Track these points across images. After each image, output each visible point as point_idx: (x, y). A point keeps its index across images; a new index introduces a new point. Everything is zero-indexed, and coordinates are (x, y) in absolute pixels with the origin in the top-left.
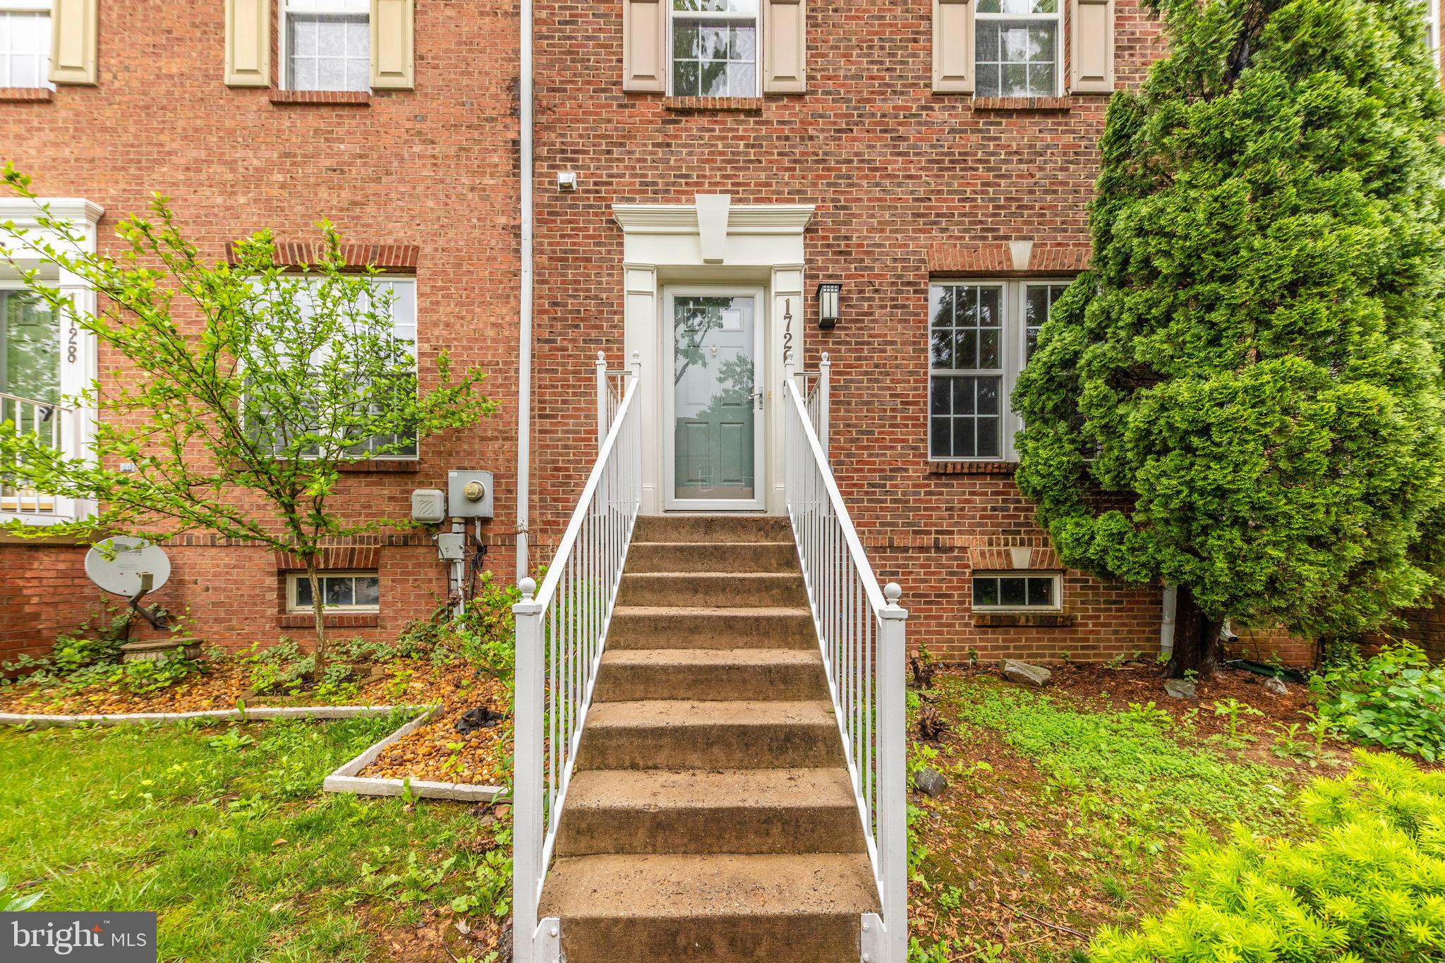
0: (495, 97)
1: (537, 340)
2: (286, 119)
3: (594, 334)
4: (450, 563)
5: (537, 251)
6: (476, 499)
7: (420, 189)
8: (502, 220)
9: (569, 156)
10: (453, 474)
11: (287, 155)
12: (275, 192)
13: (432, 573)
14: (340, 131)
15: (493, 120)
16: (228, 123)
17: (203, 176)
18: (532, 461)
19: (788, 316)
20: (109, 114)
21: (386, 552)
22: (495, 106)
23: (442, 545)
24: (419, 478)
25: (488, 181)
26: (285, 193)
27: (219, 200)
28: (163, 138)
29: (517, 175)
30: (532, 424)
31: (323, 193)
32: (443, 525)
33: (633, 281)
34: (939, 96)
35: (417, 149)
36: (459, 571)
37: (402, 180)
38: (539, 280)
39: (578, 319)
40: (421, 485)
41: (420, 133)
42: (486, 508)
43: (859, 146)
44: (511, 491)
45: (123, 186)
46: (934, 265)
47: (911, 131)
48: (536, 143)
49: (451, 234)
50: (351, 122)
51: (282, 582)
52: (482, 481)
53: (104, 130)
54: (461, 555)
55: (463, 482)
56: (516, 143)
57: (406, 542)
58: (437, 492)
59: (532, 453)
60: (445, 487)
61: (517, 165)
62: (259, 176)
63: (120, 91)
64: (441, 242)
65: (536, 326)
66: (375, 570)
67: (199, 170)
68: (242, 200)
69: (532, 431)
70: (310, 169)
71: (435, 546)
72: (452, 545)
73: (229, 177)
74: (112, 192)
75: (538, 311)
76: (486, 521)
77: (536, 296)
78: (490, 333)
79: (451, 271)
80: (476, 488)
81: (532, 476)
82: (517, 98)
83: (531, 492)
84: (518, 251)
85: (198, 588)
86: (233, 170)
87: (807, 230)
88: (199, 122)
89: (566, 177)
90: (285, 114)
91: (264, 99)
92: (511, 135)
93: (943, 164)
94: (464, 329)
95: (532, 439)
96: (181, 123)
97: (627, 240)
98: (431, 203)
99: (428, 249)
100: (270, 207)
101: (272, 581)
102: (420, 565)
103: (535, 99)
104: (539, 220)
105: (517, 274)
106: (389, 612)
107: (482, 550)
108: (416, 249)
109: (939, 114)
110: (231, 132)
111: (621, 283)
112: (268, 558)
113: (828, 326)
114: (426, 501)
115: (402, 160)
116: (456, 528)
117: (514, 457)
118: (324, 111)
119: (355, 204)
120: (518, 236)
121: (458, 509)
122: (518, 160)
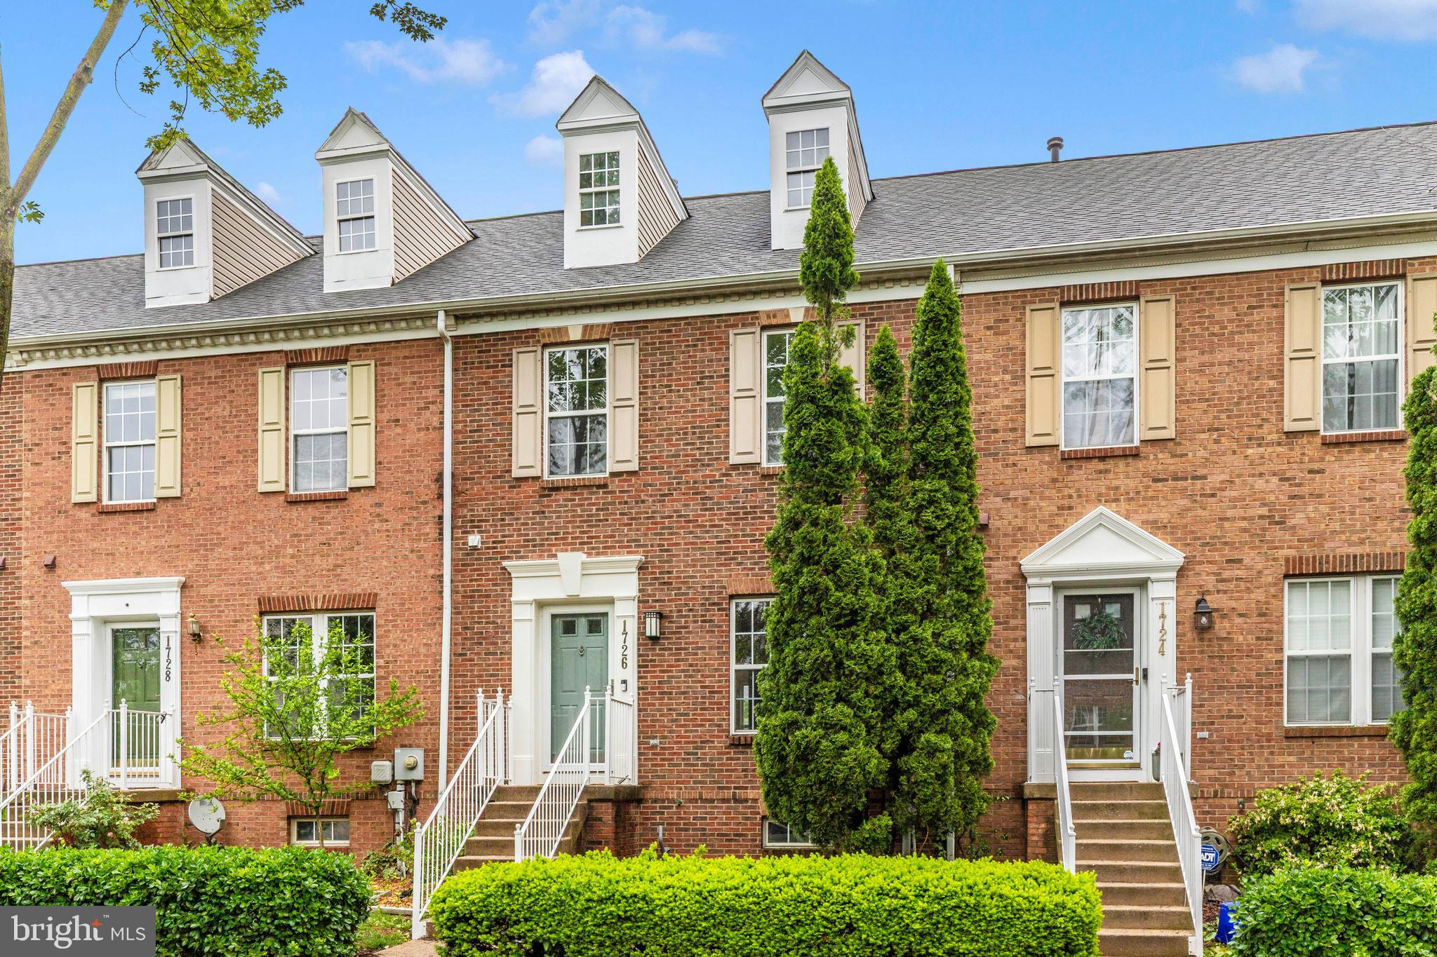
0: (427, 486)
1: (454, 654)
2: (295, 511)
3: (492, 649)
4: (395, 811)
5: (454, 591)
6: (412, 768)
7: (378, 554)
8: (431, 572)
9: (475, 525)
10: (397, 751)
11: (295, 535)
12: (287, 560)
13: (384, 819)
14: (328, 517)
15: (424, 503)
16: (260, 517)
17: (244, 553)
18: (449, 739)
19: (625, 633)
20: (187, 516)
21: (355, 804)
22: (428, 493)
23: (390, 799)
24: (375, 753)
25: (422, 545)
26: (294, 561)
27: (254, 568)
28: (220, 529)
29: (441, 540)
30: (450, 713)
31: (317, 559)
32: (391, 785)
33: (517, 612)
34: (735, 467)
35: (377, 526)
36: (401, 817)
37: (366, 548)
38: (456, 611)
39: (481, 638)
40: (378, 757)
41: (379, 515)
42: (418, 774)
43: (677, 506)
44: (436, 760)
45: (196, 562)
46: (731, 591)
47: (714, 493)
48: (454, 517)
49: (399, 582)
50: (335, 511)
51: (289, 824)
52: (417, 755)
53: (185, 525)
54: (402, 806)
55: (405, 756)
56: (441, 518)
57: (367, 797)
58: (388, 763)
59: (449, 734)
60: (392, 759)
61: (441, 534)
62: (277, 552)
63: (194, 500)
64: (392, 589)
65: (453, 644)
66: (347, 816)
67: (241, 549)
68: (267, 567)
69: (450, 718)
70: (310, 544)
71: (386, 799)
72: (396, 799)
73: (260, 552)
74: (190, 567)
75: (454, 634)
76: (418, 782)
77: (453, 623)
78: (423, 650)
79: (397, 608)
80: (411, 761)
81: (449, 750)
82: (441, 487)
83: (449, 761)
84: (441, 592)
85: (239, 828)
86: (262, 548)
87: (640, 568)
88: (242, 517)
89: (474, 540)
90: (294, 508)
91: (282, 498)
92: (437, 513)
93: (736, 516)
94: (406, 648)
95: (450, 724)
96: (231, 519)
97: (514, 581)
98: (385, 563)
99: (383, 594)
100: (284, 571)
101: (283, 824)
102: (376, 813)
103: (454, 487)
104: (455, 570)
105: (441, 608)
106: (356, 845)
107: (416, 802)
108: (376, 595)
109: (736, 479)
110: (261, 522)
111: (510, 611)
112: (282, 807)
113: (654, 639)
114: (380, 769)
115: (367, 534)
116: (399, 787)
117: (437, 738)
118: (317, 504)
119: (337, 566)
120: (441, 582)
121: (400, 776)
122: (441, 529)
